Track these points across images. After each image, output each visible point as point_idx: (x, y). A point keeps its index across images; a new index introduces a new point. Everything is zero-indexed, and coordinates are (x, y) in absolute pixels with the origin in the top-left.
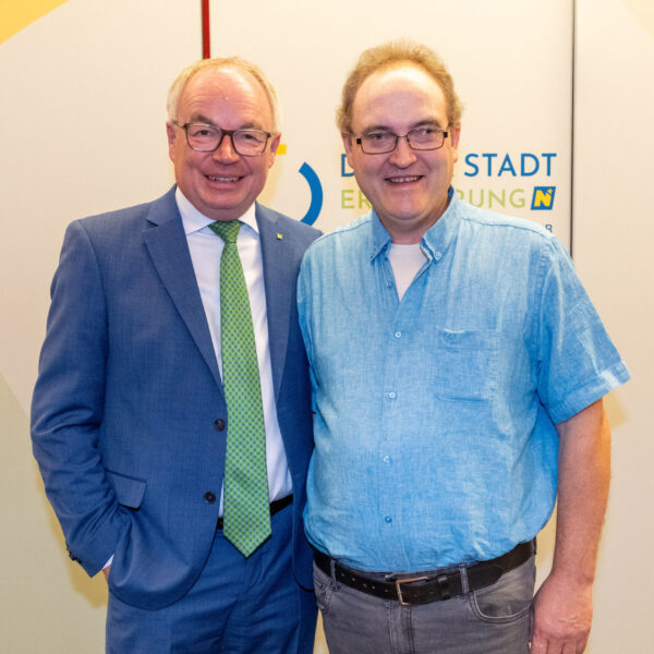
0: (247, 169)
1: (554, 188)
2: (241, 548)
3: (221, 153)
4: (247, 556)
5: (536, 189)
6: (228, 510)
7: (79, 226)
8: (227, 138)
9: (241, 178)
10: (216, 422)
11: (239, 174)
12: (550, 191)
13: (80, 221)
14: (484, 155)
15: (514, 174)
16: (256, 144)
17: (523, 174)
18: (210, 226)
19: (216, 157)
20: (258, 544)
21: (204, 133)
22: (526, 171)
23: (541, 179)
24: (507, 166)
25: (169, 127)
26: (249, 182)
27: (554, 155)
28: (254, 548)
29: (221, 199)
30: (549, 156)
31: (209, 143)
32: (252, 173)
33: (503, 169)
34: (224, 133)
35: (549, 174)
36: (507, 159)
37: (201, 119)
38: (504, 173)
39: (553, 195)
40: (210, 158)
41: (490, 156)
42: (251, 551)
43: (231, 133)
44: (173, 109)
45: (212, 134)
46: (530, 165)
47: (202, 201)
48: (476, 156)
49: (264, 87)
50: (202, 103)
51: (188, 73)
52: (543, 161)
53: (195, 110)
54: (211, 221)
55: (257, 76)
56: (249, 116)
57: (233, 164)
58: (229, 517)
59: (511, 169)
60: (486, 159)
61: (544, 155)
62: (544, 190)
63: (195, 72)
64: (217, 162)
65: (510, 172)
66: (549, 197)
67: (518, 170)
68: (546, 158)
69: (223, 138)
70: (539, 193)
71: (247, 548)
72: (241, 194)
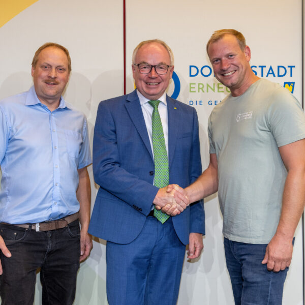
0: (161, 80)
1: (294, 83)
3: (151, 74)
4: (163, 223)
5: (285, 83)
8: (153, 68)
9: (159, 83)
10: (150, 172)
12: (292, 84)
14: (260, 67)
15: (274, 76)
16: (164, 70)
17: (279, 76)
18: (148, 102)
19: (150, 76)
21: (145, 67)
22: (280, 74)
23: (287, 78)
24: (271, 72)
25: (133, 66)
26: (162, 85)
27: (294, 67)
30: (291, 67)
31: (147, 71)
32: (163, 81)
33: (269, 73)
34: (152, 66)
35: (291, 76)
36: (271, 68)
37: (144, 63)
38: (269, 75)
39: (293, 86)
41: (262, 67)
42: (164, 221)
43: (155, 66)
45: (148, 68)
46: (282, 71)
48: (256, 67)
52: (288, 70)
54: (148, 100)
57: (156, 78)
59: (273, 73)
60: (261, 68)
61: (289, 67)
62: (289, 84)
64: (150, 78)
65: (272, 75)
66: (291, 87)
67: (276, 74)
68: (290, 68)
69: (151, 69)
70: (287, 85)
71: (163, 220)
72: (160, 89)
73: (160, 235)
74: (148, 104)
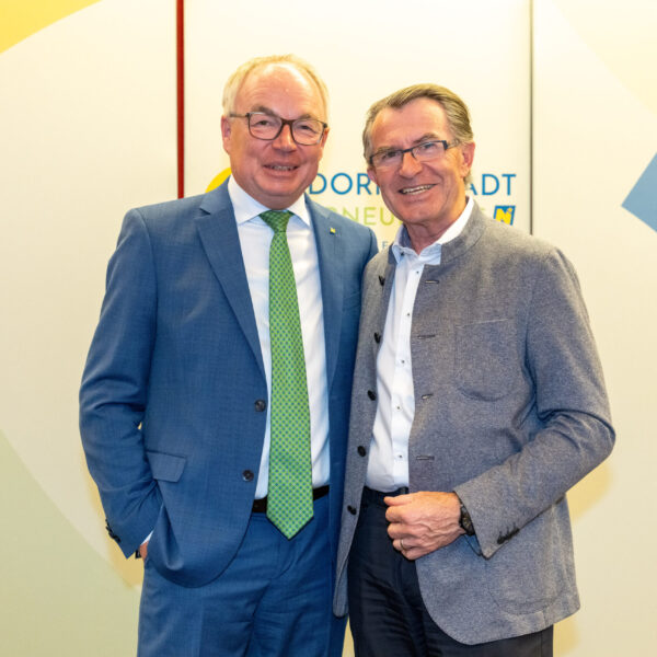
0: (302, 158)
1: (513, 207)
2: (283, 530)
3: (281, 141)
4: (290, 537)
5: (497, 207)
6: (273, 491)
7: (137, 214)
8: (287, 127)
9: (296, 167)
10: (257, 403)
11: (295, 162)
12: (510, 210)
13: (137, 209)
15: (476, 193)
16: (311, 134)
17: (484, 193)
18: (261, 215)
19: (277, 145)
20: (300, 526)
21: (263, 123)
22: (487, 190)
23: (502, 198)
25: (224, 120)
26: (304, 170)
27: (514, 175)
28: (297, 530)
29: (277, 186)
30: (509, 176)
31: (268, 132)
32: (305, 162)
34: (285, 122)
35: (509, 193)
37: (262, 109)
39: (513, 213)
40: (269, 147)
42: (294, 533)
43: (290, 123)
44: (231, 102)
45: (271, 124)
46: (490, 185)
47: (260, 188)
49: (318, 83)
50: (262, 95)
51: (247, 68)
52: (503, 181)
53: (255, 102)
55: (309, 72)
56: (307, 108)
57: (291, 152)
58: (273, 499)
59: (473, 188)
61: (504, 175)
62: (505, 209)
63: (254, 66)
64: (276, 150)
65: (471, 191)
66: (508, 215)
67: (479, 190)
68: (506, 179)
69: (282, 127)
70: (500, 211)
71: (290, 530)
72: (296, 183)
73: (285, 562)
74: (260, 222)
